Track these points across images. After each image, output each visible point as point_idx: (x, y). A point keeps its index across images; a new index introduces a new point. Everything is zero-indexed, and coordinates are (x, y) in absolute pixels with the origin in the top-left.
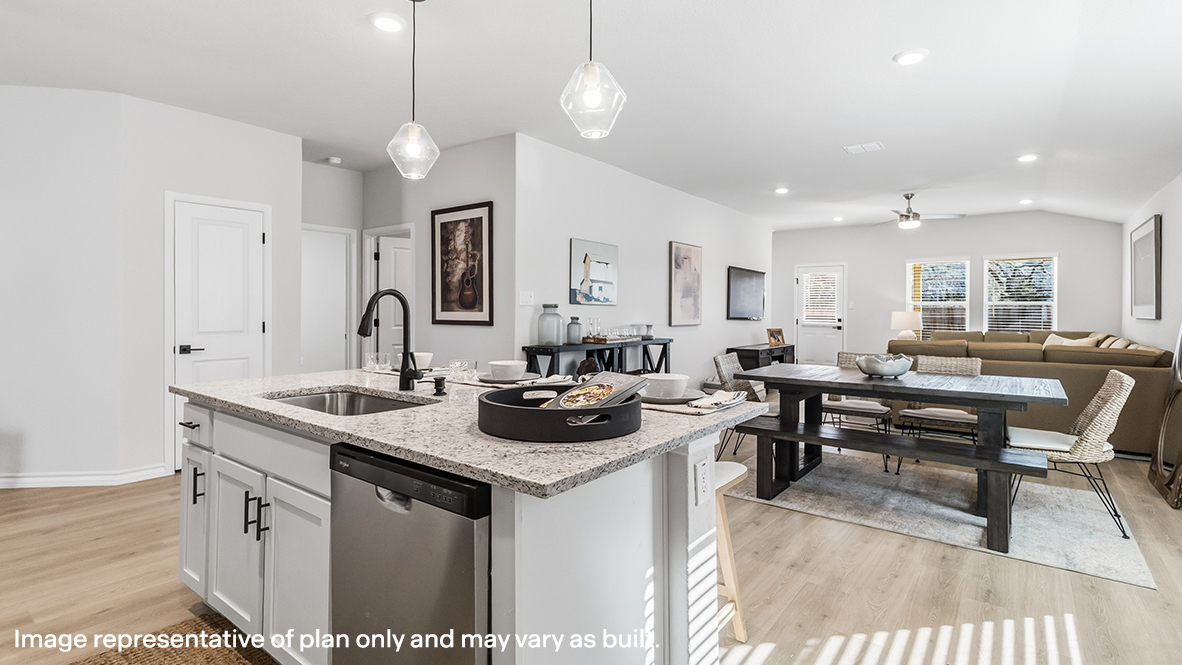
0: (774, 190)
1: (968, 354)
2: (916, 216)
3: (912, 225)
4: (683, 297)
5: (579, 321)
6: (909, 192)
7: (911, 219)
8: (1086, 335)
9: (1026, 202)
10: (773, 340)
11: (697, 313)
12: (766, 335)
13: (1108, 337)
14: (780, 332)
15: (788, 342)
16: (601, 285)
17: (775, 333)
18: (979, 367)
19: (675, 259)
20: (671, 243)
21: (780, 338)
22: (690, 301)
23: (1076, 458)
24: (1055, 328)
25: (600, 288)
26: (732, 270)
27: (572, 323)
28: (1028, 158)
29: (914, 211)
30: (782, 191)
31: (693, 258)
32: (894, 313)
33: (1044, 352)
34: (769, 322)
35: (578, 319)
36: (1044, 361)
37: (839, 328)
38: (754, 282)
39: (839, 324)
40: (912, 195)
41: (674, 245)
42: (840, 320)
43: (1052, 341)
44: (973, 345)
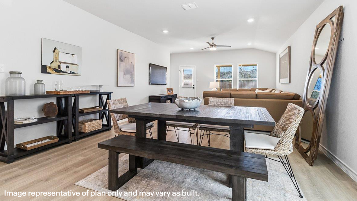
0: (162, 31)
1: (231, 96)
2: (215, 46)
3: (213, 49)
4: (124, 74)
5: (43, 82)
6: (213, 36)
7: (213, 47)
8: (266, 89)
9: (249, 44)
10: (169, 93)
11: (132, 81)
12: (166, 90)
13: (273, 90)
14: (172, 89)
15: (174, 93)
16: (68, 65)
17: (169, 90)
18: (233, 102)
19: (120, 57)
20: (117, 50)
21: (172, 91)
22: (129, 76)
23: (277, 153)
24: (257, 87)
25: (68, 67)
26: (151, 65)
27: (38, 83)
28: (251, 21)
29: (214, 44)
30: (166, 32)
31: (130, 58)
32: (210, 83)
33: (257, 95)
34: (168, 86)
35: (42, 81)
36: (257, 98)
37: (194, 88)
38: (162, 71)
39: (194, 87)
40: (214, 38)
41: (119, 51)
42: (194, 85)
43: (257, 91)
44: (233, 93)
